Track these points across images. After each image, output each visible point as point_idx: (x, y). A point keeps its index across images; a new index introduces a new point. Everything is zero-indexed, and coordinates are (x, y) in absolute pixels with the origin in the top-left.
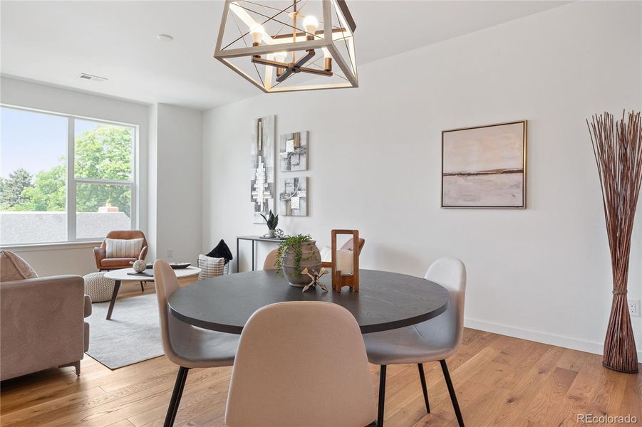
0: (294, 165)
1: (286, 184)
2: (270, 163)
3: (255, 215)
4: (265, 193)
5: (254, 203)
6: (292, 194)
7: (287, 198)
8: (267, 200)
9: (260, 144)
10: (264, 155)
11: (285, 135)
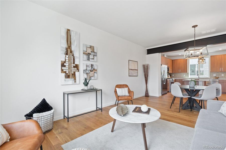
0: (91, 59)
1: (87, 66)
2: (76, 54)
3: (65, 80)
4: (74, 69)
5: (65, 74)
6: (90, 70)
7: (88, 72)
8: (74, 72)
9: (69, 43)
10: (73, 49)
11: (86, 45)
